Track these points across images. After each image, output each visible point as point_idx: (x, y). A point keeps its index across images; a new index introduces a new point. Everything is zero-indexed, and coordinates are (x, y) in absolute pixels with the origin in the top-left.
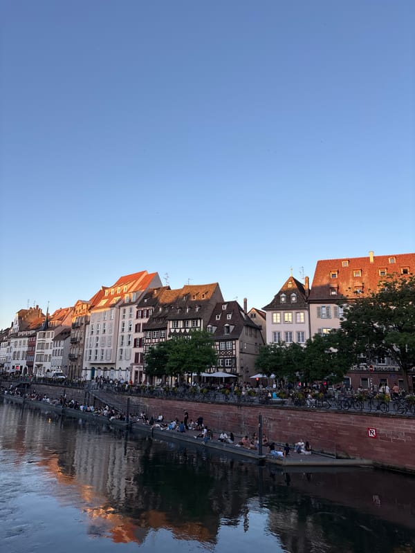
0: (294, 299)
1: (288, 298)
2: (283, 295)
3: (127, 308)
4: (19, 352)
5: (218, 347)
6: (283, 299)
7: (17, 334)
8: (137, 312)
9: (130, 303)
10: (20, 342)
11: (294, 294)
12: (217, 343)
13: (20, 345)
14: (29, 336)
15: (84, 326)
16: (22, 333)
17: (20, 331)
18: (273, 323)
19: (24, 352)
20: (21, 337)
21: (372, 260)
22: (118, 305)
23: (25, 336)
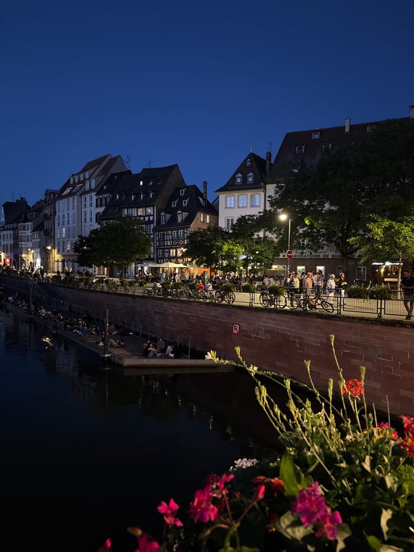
0: (250, 179)
1: (245, 179)
2: (240, 175)
3: (88, 196)
4: (7, 245)
5: (170, 236)
6: (239, 180)
7: (4, 227)
8: (97, 199)
9: (91, 191)
10: (7, 235)
11: (251, 174)
12: (170, 232)
13: (7, 238)
14: (13, 229)
15: (52, 217)
16: (8, 226)
17: (6, 224)
18: (226, 208)
19: (11, 245)
20: (7, 230)
21: (347, 130)
22: (80, 192)
23: (10, 229)
